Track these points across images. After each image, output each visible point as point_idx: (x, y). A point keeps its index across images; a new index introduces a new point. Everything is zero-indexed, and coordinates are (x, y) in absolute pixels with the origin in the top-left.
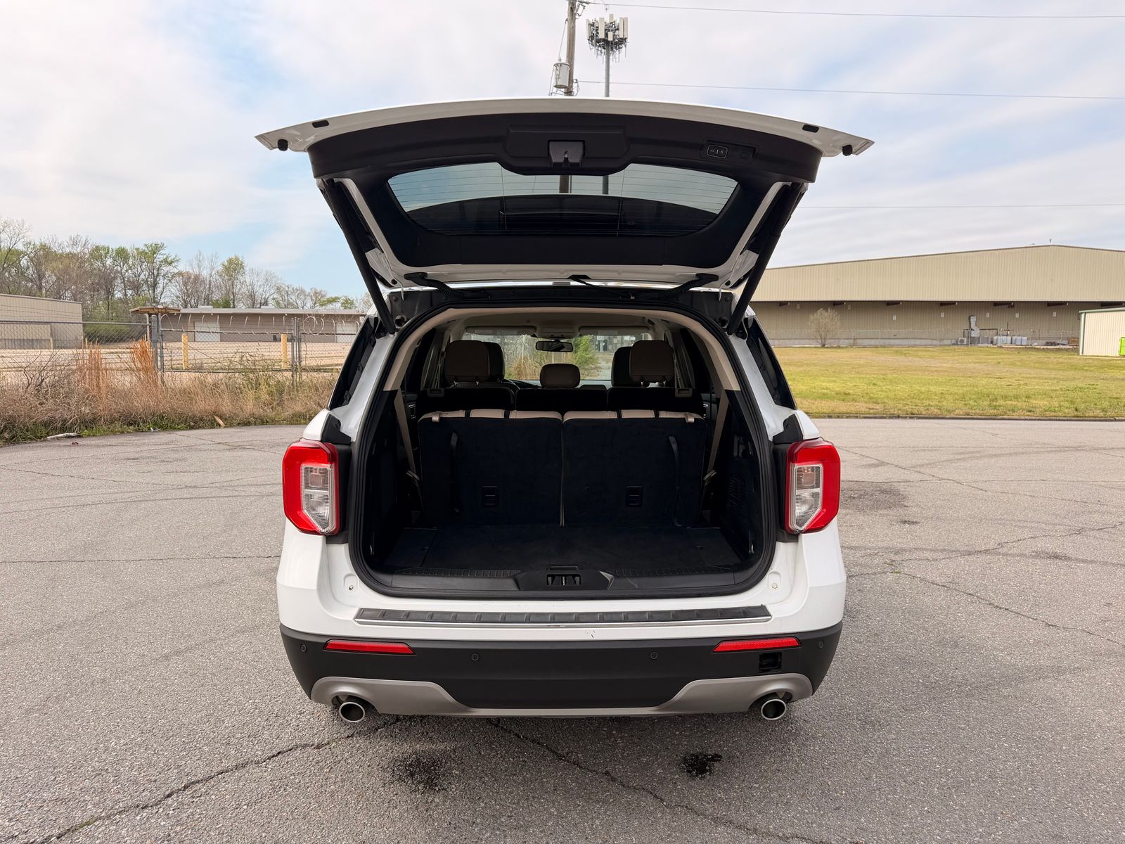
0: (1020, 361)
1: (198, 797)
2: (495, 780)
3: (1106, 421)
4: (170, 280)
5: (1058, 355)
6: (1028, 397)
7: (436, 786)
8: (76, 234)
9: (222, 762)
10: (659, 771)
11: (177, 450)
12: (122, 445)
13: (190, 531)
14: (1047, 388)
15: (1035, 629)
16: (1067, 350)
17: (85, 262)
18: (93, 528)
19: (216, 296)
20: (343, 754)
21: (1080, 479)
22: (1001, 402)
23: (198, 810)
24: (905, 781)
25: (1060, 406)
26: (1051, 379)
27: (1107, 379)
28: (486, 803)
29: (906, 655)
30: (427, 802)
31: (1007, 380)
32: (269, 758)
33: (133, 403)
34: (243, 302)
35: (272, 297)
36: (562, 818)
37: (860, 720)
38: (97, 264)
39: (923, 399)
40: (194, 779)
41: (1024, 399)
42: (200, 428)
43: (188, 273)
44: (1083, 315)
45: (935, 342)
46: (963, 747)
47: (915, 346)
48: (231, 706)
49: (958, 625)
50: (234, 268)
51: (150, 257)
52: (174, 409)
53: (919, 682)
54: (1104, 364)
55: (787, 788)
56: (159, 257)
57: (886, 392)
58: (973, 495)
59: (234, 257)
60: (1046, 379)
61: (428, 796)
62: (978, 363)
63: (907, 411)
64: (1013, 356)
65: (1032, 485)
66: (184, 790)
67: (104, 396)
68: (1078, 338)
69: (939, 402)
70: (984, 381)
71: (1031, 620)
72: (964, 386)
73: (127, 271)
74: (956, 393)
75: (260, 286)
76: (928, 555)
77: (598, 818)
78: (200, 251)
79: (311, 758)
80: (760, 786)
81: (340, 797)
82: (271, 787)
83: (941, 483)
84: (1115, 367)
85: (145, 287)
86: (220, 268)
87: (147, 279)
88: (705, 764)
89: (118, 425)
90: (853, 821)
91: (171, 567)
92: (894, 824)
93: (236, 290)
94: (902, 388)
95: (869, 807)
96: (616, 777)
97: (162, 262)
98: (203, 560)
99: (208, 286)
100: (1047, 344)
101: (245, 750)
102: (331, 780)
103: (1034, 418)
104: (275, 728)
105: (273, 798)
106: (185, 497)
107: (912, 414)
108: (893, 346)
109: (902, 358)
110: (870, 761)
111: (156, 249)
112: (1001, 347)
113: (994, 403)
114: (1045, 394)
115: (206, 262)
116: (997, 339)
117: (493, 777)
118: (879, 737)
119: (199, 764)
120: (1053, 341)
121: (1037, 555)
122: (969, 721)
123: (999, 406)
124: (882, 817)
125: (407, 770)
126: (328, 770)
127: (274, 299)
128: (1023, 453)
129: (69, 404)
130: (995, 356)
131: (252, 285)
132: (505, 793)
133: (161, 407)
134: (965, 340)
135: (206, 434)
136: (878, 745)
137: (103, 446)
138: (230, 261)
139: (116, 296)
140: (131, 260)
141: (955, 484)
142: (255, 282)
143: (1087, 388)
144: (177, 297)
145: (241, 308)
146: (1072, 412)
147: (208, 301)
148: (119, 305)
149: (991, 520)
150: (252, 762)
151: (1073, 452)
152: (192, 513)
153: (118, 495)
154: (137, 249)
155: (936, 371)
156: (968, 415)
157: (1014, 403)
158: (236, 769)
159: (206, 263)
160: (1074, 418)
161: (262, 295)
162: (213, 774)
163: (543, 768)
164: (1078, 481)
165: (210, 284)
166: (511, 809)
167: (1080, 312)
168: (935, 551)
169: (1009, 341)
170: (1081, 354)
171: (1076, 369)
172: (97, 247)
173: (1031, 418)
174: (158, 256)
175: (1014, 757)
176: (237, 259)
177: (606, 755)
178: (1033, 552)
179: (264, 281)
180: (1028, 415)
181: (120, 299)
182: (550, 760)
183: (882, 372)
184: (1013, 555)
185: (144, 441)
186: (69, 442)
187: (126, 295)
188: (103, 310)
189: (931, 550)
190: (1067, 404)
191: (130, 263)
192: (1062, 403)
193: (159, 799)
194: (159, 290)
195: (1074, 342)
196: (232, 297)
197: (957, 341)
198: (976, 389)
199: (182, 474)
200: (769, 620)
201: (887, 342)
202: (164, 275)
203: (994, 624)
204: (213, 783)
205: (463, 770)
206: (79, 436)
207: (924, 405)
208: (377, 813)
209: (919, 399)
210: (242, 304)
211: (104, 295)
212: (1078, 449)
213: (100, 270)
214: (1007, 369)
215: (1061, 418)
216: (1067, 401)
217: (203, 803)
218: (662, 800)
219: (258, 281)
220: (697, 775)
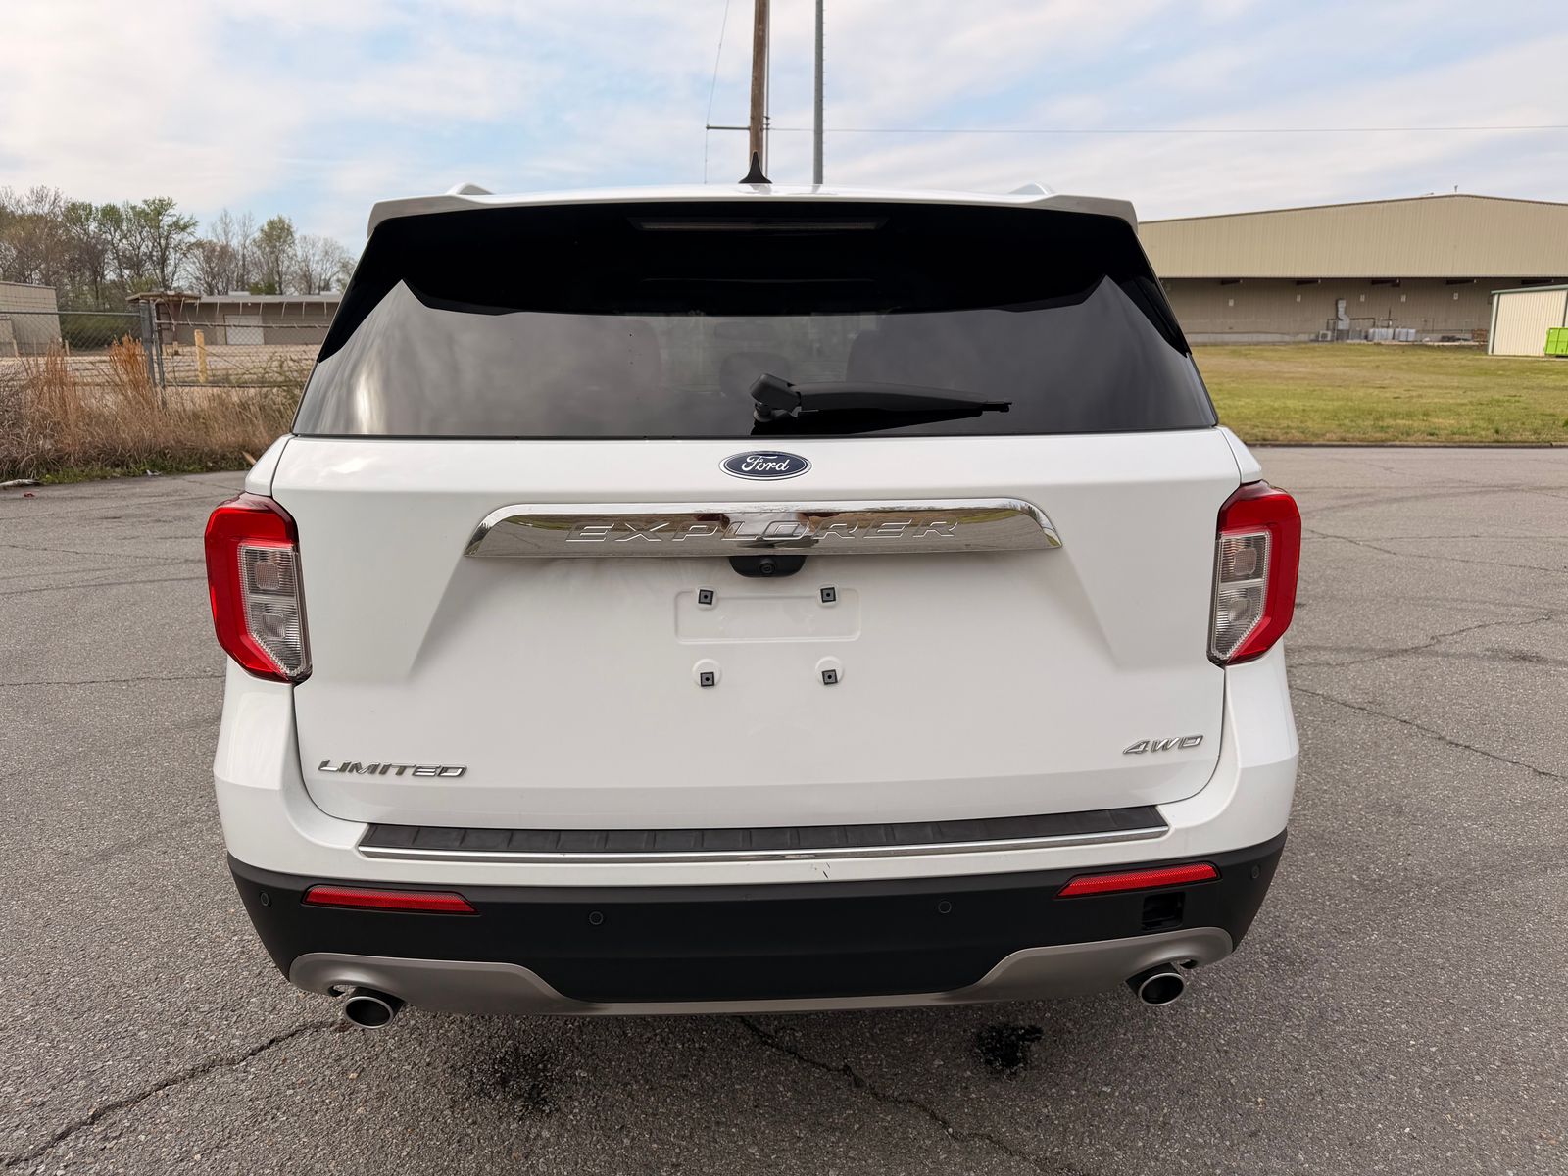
0: (1408, 363)
1: (114, 1138)
2: (651, 1088)
3: (1539, 447)
4: (185, 255)
5: (1460, 355)
6: (1426, 414)
7: (546, 1103)
8: (40, 186)
9: (168, 1063)
10: (936, 1063)
11: (182, 504)
12: (100, 496)
13: (181, 632)
14: (1451, 401)
15: (1519, 780)
16: (1470, 347)
17: (57, 228)
18: (27, 628)
19: (255, 278)
20: (385, 1041)
21: (1528, 534)
22: (1390, 422)
23: (111, 1167)
24: (1361, 1074)
25: (1473, 427)
26: (1453, 388)
27: (1532, 388)
28: (633, 1139)
29: (1324, 831)
30: (528, 1138)
31: (1393, 390)
32: (253, 1054)
33: (117, 433)
34: (294, 287)
35: (335, 278)
36: (769, 1166)
37: (1267, 954)
38: (76, 231)
39: (1278, 418)
40: (113, 1099)
41: (1421, 417)
42: (221, 470)
43: (210, 242)
44: (1496, 297)
45: (1287, 338)
46: (1448, 1003)
47: (1258, 344)
48: (200, 947)
49: (1396, 776)
50: (277, 234)
51: (152, 219)
52: (180, 442)
53: (1353, 880)
54: (1525, 367)
55: (1162, 1094)
56: (167, 220)
57: (1225, 408)
58: (1378, 560)
59: (276, 218)
60: (1447, 388)
61: (531, 1126)
62: (1348, 366)
63: (1257, 436)
64: (1397, 357)
65: (1461, 544)
66: (92, 1123)
67: (72, 423)
68: (1488, 331)
69: (1302, 422)
70: (1361, 393)
71: (1510, 765)
72: (1333, 400)
73: (120, 240)
74: (1323, 410)
75: (318, 262)
76: (1325, 656)
77: (833, 1165)
78: (225, 211)
79: (327, 1051)
80: (1113, 1091)
81: (371, 1131)
82: (249, 1114)
83: (1326, 542)
84: (1541, 370)
85: (148, 265)
86: (257, 235)
87: (151, 252)
88: (1014, 1047)
89: (97, 467)
90: (1284, 1159)
91: (141, 693)
92: (1359, 1166)
93: (283, 268)
94: (1247, 403)
95: (1308, 1130)
96: (863, 1077)
97: (170, 226)
98: (193, 681)
99: (241, 262)
100: (1443, 339)
101: (213, 1037)
102: (360, 1096)
103: (1436, 444)
104: (271, 990)
105: (251, 1138)
106: (182, 576)
107: (1265, 440)
108: (1227, 344)
109: (1242, 361)
110: (1295, 1034)
111: (161, 207)
112: (1379, 344)
113: (1381, 424)
114: (1450, 410)
115: (236, 226)
116: (1374, 332)
117: (647, 1081)
118: (1303, 987)
119: (127, 1068)
120: (1450, 335)
121: (1495, 654)
122: (1447, 952)
123: (1388, 427)
124: (1334, 1151)
125: (496, 1071)
126: (355, 1075)
127: (339, 281)
128: (1434, 496)
129: (18, 436)
130: (1371, 358)
131: (306, 260)
132: (667, 1118)
133: (161, 439)
134: (1329, 334)
135: (228, 480)
136: (1305, 1002)
137: (71, 498)
138: (272, 225)
139: (108, 278)
140: (125, 224)
141: (1348, 544)
142: (310, 256)
143: (1508, 401)
144: (197, 279)
145: (292, 294)
146: (1491, 435)
147: (242, 285)
148: (113, 292)
149: (1413, 599)
150: (222, 1060)
151: (1505, 494)
152: (187, 603)
153: (77, 575)
154: (133, 208)
155: (1292, 378)
156: (1344, 440)
157: (1407, 423)
158: (192, 1076)
159: (236, 228)
160: (1494, 444)
161: (321, 276)
162: (148, 1089)
163: (734, 1062)
164: (1526, 537)
165: (244, 261)
166: (678, 1150)
167: (1493, 292)
168: (1337, 649)
169: (1390, 336)
170: (1490, 352)
171: (1486, 374)
172: (74, 205)
173: (1433, 444)
174: (165, 218)
175: (1538, 1021)
176: (281, 221)
177: (844, 1033)
178: (1487, 650)
179: (323, 254)
180: (1429, 441)
181: (113, 282)
182: (747, 1046)
183: (1216, 380)
184: (1459, 656)
185: (134, 491)
186: (20, 494)
187: (122, 277)
188: (90, 300)
189: (1332, 649)
190: (1482, 424)
191: (125, 228)
192: (1476, 423)
193: (42, 1145)
194: (169, 269)
195: (1481, 338)
196: (277, 279)
197: (1318, 337)
198: (1350, 403)
199: (184, 540)
200: (1165, 833)
201: (1220, 338)
202: (176, 246)
203: (1451, 772)
204: (145, 1106)
205: (594, 1070)
206: (37, 485)
207: (1281, 426)
208: (437, 1165)
209: (1272, 418)
210: (293, 289)
211: (90, 276)
212: (1511, 488)
213: (81, 240)
214: (1390, 375)
215: (1475, 444)
216: (1482, 419)
217: (123, 1151)
218: (945, 1125)
219: (313, 255)
220: (1002, 1070)
